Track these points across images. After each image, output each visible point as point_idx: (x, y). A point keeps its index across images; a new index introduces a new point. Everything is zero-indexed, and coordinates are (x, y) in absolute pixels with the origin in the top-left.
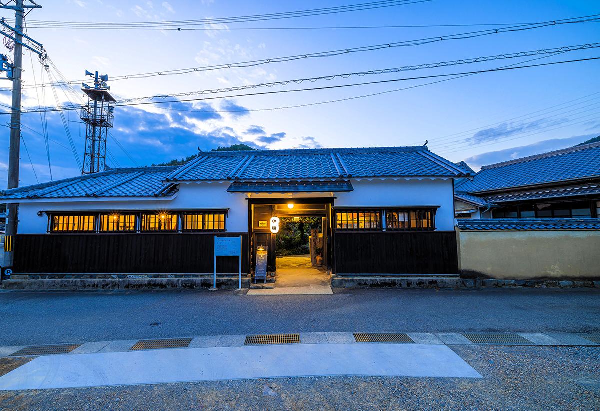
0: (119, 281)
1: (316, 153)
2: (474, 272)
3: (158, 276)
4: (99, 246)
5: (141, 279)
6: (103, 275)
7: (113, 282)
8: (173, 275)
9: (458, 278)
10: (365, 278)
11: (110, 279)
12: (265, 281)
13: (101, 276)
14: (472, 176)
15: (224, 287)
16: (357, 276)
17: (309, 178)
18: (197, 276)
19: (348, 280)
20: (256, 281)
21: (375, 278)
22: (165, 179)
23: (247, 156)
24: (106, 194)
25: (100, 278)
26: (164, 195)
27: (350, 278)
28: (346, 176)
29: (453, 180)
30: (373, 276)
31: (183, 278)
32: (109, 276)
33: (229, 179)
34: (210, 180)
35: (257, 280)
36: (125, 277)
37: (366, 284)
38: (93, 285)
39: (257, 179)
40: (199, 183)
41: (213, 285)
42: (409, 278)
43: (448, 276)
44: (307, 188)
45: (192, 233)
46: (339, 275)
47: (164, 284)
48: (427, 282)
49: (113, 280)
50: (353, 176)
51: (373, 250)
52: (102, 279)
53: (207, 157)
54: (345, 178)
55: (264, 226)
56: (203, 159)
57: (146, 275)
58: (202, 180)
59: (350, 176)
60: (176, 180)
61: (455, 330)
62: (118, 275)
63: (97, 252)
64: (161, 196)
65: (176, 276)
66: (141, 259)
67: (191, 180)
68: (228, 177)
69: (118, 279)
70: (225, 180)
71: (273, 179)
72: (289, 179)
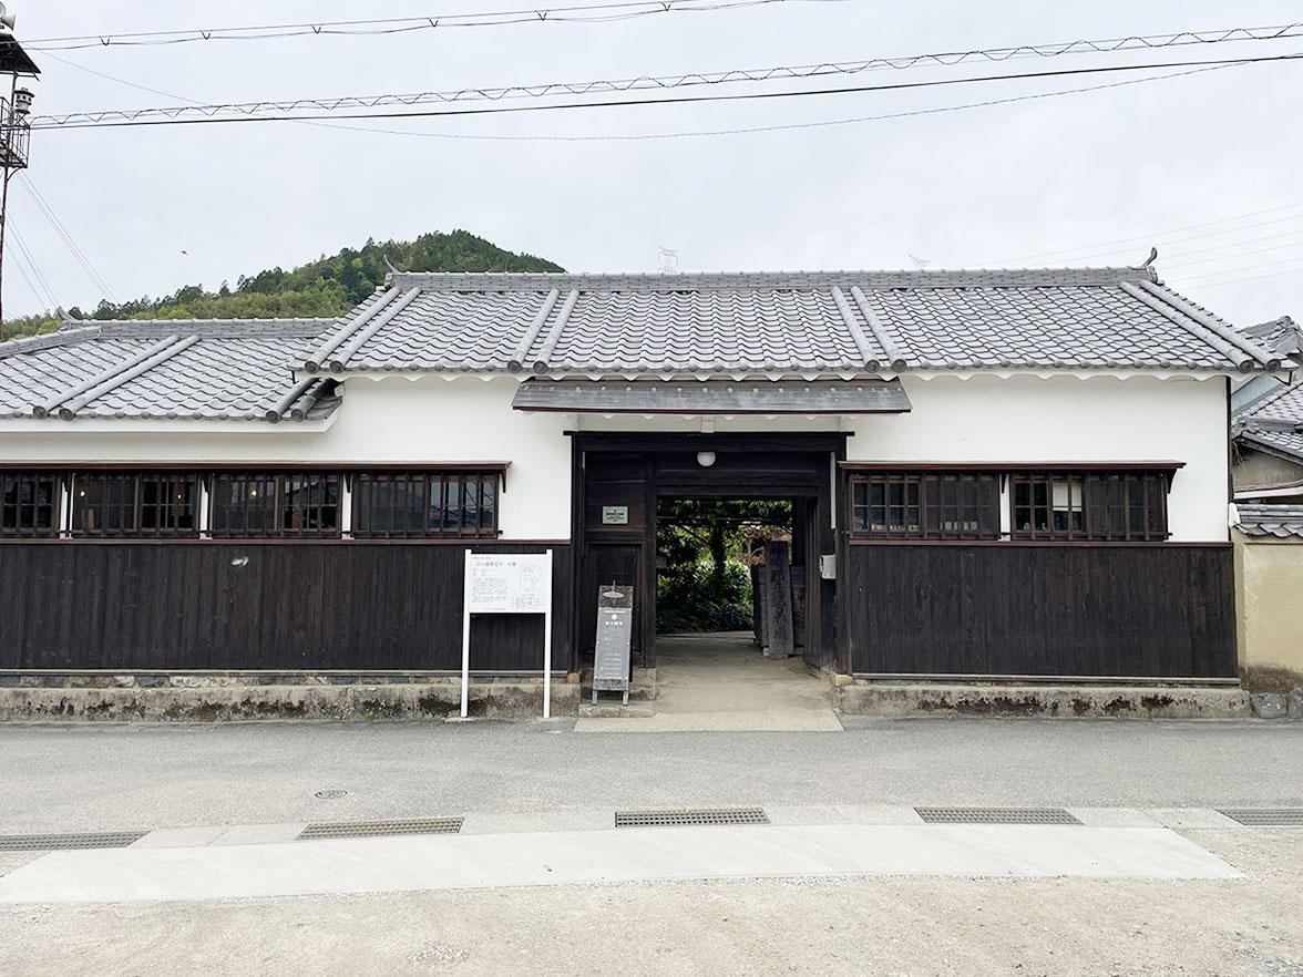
0: (145, 697)
1: (782, 285)
2: (1284, 673)
3: (273, 680)
4: (71, 582)
5: (215, 688)
6: (88, 675)
7: (123, 699)
8: (323, 675)
9: (1233, 691)
10: (942, 688)
11: (113, 690)
12: (626, 697)
13: (80, 681)
14: (1286, 369)
15: (492, 712)
16: (917, 680)
17: (770, 369)
18: (406, 680)
19: (889, 692)
20: (595, 695)
21: (975, 689)
22: (302, 364)
23: (554, 293)
24: (100, 409)
25: (75, 685)
26: (299, 416)
27: (895, 688)
28: (888, 364)
29: (1228, 379)
30: (966, 682)
31: (359, 687)
32: (107, 680)
33: (514, 367)
34: (452, 370)
35: (599, 691)
36: (161, 684)
37: (944, 705)
38: (56, 708)
39: (604, 370)
40: (413, 378)
41: (458, 707)
42: (1082, 690)
43: (1202, 684)
44: (764, 400)
45: (388, 542)
46: (860, 677)
47: (296, 704)
48: (1138, 701)
49: (124, 691)
50: (909, 364)
51: (969, 600)
52: (86, 690)
53: (415, 291)
54: (884, 369)
55: (619, 522)
56: (405, 299)
57: (231, 675)
58: (426, 370)
59: (900, 365)
60: (337, 367)
61: (1199, 804)
62: (136, 675)
63: (66, 601)
64: (287, 419)
65: (335, 679)
66: (214, 626)
67: (388, 369)
68: (510, 363)
69: (137, 689)
70: (502, 370)
71: (654, 370)
72: (705, 371)
